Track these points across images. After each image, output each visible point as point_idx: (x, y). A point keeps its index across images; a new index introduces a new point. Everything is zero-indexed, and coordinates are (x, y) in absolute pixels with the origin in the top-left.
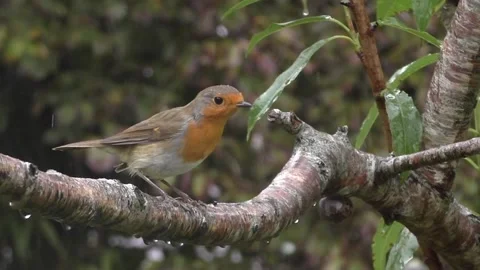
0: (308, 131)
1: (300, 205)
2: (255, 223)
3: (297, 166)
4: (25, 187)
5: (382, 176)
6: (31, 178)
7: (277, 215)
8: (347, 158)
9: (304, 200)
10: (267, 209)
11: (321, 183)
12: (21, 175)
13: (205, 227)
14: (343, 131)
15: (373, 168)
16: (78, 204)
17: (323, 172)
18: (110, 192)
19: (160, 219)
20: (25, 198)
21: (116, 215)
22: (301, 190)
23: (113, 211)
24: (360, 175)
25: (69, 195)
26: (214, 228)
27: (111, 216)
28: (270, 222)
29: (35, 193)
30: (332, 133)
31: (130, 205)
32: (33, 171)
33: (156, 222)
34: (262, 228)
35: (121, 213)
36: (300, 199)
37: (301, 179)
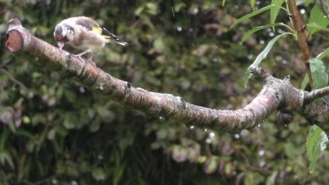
0: (270, 78)
1: (266, 113)
2: (242, 120)
3: (264, 94)
4: (125, 94)
5: (308, 101)
6: (128, 89)
7: (254, 116)
8: (289, 91)
9: (267, 110)
10: (249, 114)
11: (276, 102)
12: (123, 88)
13: (217, 120)
14: (288, 78)
15: (303, 96)
16: (152, 104)
17: (277, 97)
18: (169, 99)
19: (194, 115)
20: (125, 100)
21: (171, 111)
22: (266, 105)
23: (170, 109)
24: (296, 100)
25: (148, 100)
26: (221, 121)
27: (169, 111)
28: (250, 120)
29: (130, 97)
30: (282, 79)
31: (178, 107)
32: (129, 86)
33: (192, 116)
34: (246, 123)
35: (174, 110)
36: (265, 109)
37: (267, 100)
